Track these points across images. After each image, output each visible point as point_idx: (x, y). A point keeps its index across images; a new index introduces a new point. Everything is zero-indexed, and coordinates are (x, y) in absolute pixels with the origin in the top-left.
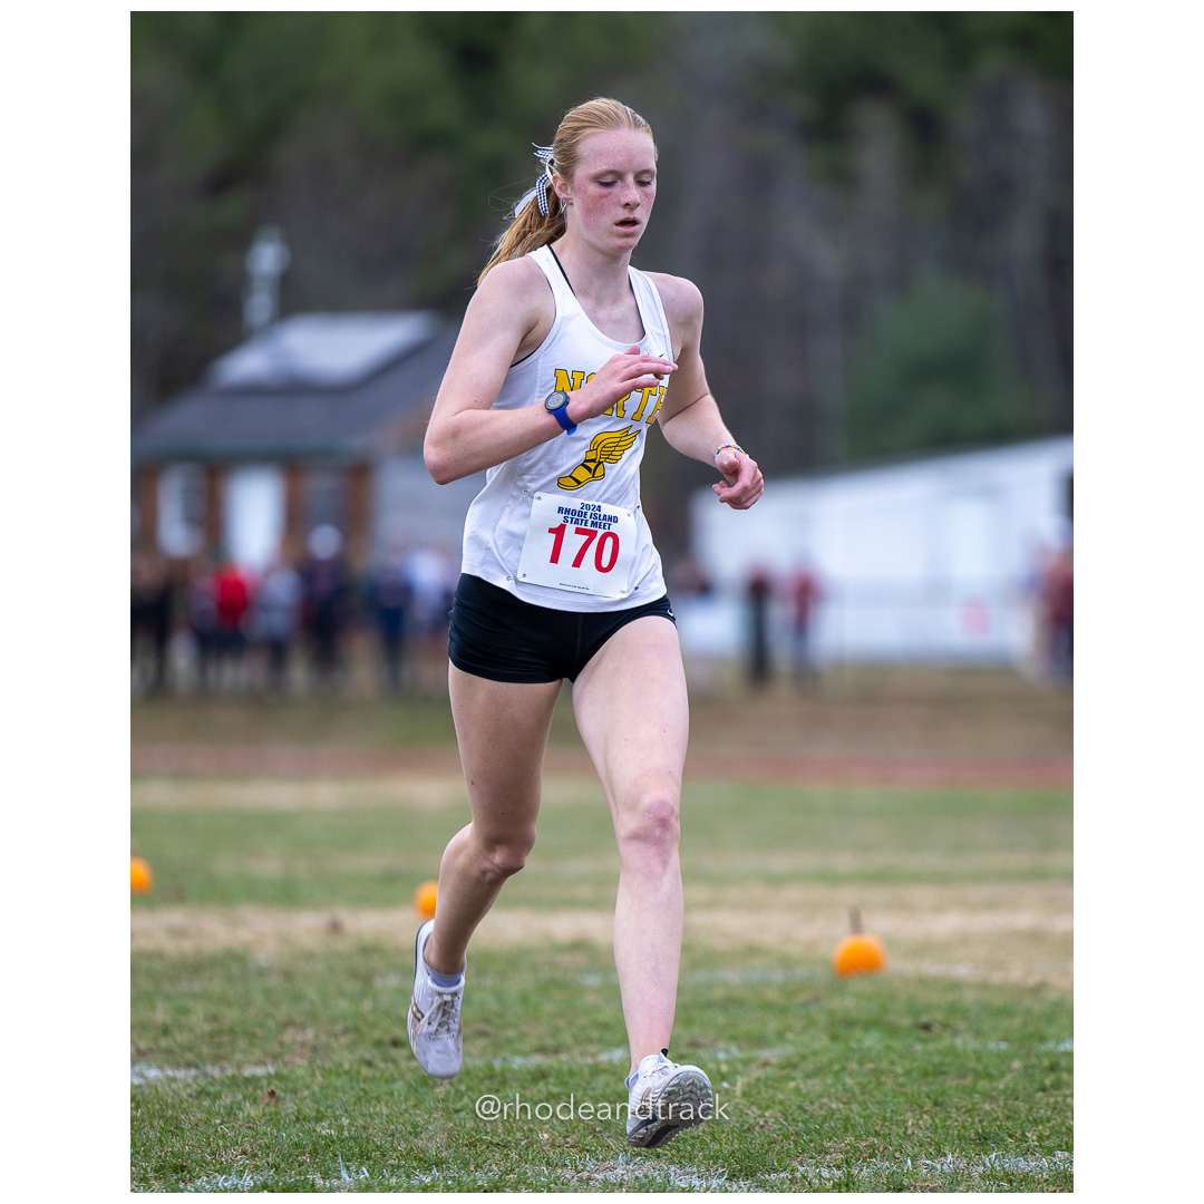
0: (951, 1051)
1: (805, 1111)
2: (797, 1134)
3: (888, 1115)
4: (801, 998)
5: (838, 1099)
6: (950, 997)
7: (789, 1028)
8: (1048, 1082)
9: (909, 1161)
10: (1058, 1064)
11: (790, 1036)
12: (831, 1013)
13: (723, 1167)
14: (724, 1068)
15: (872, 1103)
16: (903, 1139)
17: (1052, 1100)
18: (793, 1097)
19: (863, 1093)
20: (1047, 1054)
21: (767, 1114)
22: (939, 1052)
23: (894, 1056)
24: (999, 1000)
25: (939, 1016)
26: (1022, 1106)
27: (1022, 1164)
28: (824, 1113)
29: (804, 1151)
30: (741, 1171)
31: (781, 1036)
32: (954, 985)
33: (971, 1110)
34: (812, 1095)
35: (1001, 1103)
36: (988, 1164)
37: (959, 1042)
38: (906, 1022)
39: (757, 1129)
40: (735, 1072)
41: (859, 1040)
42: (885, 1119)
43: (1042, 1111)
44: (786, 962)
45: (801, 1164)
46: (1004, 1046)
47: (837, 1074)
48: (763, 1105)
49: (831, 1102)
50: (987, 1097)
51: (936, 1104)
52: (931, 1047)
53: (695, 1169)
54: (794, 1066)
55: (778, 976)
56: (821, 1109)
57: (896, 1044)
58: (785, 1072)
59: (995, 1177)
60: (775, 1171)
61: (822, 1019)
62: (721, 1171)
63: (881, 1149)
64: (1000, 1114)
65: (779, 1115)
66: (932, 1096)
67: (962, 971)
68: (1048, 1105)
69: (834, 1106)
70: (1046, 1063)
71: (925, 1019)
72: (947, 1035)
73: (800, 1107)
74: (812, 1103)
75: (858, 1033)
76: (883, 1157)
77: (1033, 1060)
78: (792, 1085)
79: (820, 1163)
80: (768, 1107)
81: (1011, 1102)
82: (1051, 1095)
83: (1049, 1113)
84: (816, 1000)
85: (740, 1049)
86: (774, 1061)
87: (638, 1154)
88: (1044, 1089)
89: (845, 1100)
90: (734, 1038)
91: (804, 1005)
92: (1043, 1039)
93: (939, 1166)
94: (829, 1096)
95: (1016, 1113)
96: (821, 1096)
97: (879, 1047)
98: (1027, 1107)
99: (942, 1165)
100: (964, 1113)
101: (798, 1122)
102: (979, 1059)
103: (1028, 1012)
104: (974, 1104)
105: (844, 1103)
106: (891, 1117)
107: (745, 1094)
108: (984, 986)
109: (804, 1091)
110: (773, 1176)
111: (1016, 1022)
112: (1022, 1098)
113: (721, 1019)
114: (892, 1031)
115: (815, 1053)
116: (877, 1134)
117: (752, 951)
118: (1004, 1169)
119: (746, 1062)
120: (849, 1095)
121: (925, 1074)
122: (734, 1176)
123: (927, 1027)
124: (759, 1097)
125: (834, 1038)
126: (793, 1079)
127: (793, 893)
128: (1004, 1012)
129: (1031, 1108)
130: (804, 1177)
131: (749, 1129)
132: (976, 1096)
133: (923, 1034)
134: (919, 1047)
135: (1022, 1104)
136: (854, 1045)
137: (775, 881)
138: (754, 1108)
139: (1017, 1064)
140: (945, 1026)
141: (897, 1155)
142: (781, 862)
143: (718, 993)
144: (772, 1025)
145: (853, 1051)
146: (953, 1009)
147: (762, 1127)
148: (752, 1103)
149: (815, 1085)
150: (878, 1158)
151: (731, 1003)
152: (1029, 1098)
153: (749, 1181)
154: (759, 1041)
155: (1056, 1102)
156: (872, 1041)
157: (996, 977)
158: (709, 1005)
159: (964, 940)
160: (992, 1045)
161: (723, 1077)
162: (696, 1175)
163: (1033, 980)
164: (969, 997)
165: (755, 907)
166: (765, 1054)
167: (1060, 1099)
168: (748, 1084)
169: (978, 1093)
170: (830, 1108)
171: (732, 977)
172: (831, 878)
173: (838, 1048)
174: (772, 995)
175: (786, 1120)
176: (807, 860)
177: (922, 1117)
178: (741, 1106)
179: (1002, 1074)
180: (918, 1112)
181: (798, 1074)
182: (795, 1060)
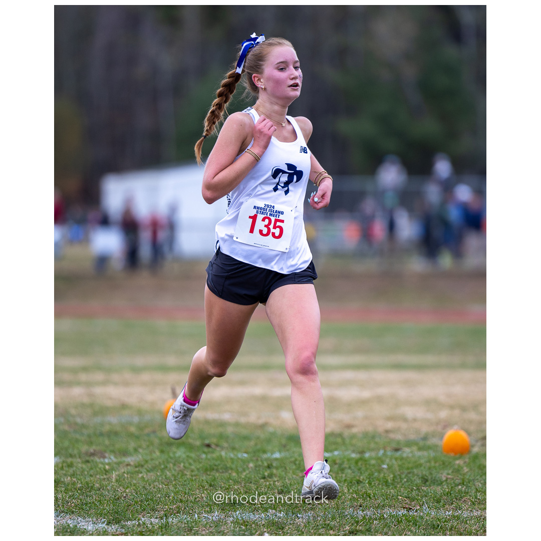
0: (220, 458)
1: (146, 489)
2: (141, 501)
3: (187, 491)
4: (147, 431)
5: (163, 483)
6: (220, 430)
7: (140, 447)
8: (266, 474)
9: (196, 515)
10: (272, 465)
11: (141, 450)
12: (161, 439)
13: (105, 518)
14: (107, 467)
15: (179, 485)
16: (193, 503)
17: (268, 483)
18: (140, 482)
19: (175, 480)
20: (266, 460)
21: (127, 491)
22: (213, 459)
23: (191, 461)
24: (245, 432)
25: (214, 440)
26: (253, 486)
27: (252, 516)
28: (155, 490)
29: (144, 510)
30: (113, 520)
31: (136, 450)
32: (222, 424)
33: (228, 489)
34: (150, 481)
35: (243, 484)
36: (235, 516)
37: (223, 453)
38: (198, 443)
39: (122, 498)
40: (112, 469)
41: (174, 453)
42: (185, 493)
43: (263, 489)
44: (140, 412)
45: (143, 517)
46: (245, 455)
47: (162, 470)
48: (126, 486)
49: (160, 484)
50: (236, 482)
51: (211, 485)
52: (209, 456)
53: (90, 519)
54: (142, 466)
55: (136, 419)
56: (154, 488)
57: (193, 455)
58: (137, 469)
59: (238, 523)
60: (130, 520)
61: (156, 441)
62: (103, 520)
63: (183, 509)
64: (242, 491)
65: (133, 491)
66: (209, 482)
67: (226, 417)
68: (266, 486)
69: (161, 486)
70: (266, 464)
71: (207, 442)
72: (218, 449)
73: (144, 487)
74: (150, 485)
75: (174, 449)
76: (183, 513)
77: (260, 463)
78: (140, 475)
79: (153, 516)
80: (128, 487)
81: (247, 484)
82: (268, 481)
83: (266, 490)
84: (154, 432)
85: (115, 457)
86: (132, 463)
87: (63, 512)
88: (264, 478)
89: (166, 483)
90: (113, 452)
91: (148, 435)
92: (265, 452)
93: (211, 518)
94: (159, 482)
95: (249, 490)
96: (155, 481)
97: (184, 456)
98: (256, 487)
99: (212, 517)
100: (224, 490)
101: (142, 495)
102: (233, 463)
103: (258, 438)
104: (229, 485)
105: (165, 485)
106: (189, 492)
107: (117, 481)
108: (237, 424)
109: (146, 479)
110: (129, 523)
111: (252, 443)
112: (253, 482)
113: (107, 442)
114: (191, 447)
115: (152, 459)
116: (181, 501)
117: (124, 406)
118: (243, 519)
119: (119, 464)
120: (168, 481)
121: (206, 470)
122: (110, 522)
123: (208, 446)
124: (123, 482)
125: (162, 452)
126: (141, 473)
127: (146, 377)
128: (246, 438)
129: (258, 488)
130: (144, 524)
131: (118, 499)
132: (231, 481)
133: (206, 450)
134: (204, 456)
135: (253, 485)
136: (171, 455)
137: (136, 370)
138: (121, 488)
139: (251, 465)
140: (217, 445)
141: (191, 512)
142: (139, 361)
143: (107, 428)
144: (132, 445)
145: (171, 458)
146: (221, 436)
147: (125, 497)
148: (120, 485)
149: (152, 476)
150: (181, 513)
151: (113, 434)
152: (256, 483)
153: (117, 525)
154: (125, 453)
155: (270, 484)
156: (180, 453)
157: (243, 420)
158: (101, 434)
159: (228, 401)
160: (240, 455)
161: (106, 471)
162: (91, 522)
163: (261, 421)
164: (230, 430)
165: (126, 384)
166: (128, 460)
167: (272, 483)
168: (118, 475)
169: (231, 480)
170: (159, 488)
171: (113, 420)
172: (164, 369)
173: (164, 457)
174: (133, 429)
175: (137, 494)
176: (153, 360)
177: (204, 492)
178: (114, 487)
179: (244, 470)
180: (201, 490)
181: (143, 470)
182: (143, 463)
